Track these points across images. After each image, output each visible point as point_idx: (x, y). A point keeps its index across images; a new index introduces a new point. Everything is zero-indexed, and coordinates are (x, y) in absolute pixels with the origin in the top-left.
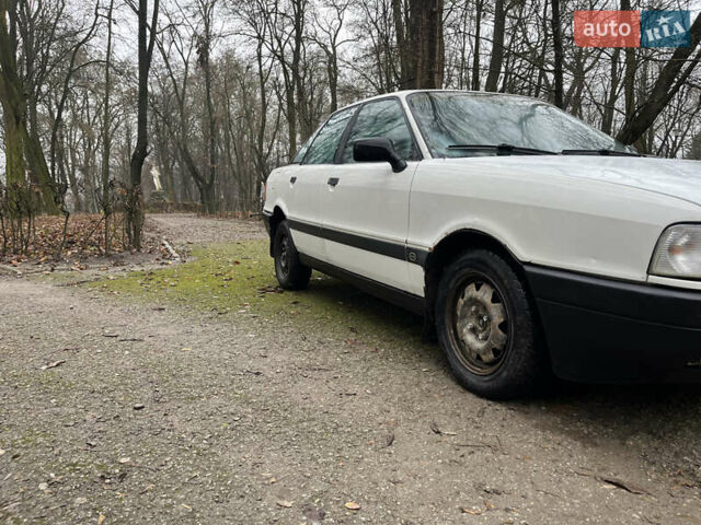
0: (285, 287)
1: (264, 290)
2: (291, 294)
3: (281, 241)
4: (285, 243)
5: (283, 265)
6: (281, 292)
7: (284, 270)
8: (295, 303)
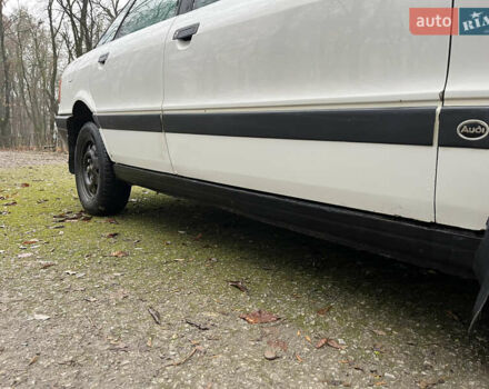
0: (92, 212)
1: (62, 218)
2: (103, 221)
3: (85, 150)
4: (91, 152)
5: (89, 182)
6: (88, 219)
7: (91, 189)
8: (114, 235)
